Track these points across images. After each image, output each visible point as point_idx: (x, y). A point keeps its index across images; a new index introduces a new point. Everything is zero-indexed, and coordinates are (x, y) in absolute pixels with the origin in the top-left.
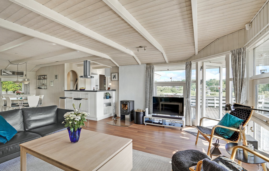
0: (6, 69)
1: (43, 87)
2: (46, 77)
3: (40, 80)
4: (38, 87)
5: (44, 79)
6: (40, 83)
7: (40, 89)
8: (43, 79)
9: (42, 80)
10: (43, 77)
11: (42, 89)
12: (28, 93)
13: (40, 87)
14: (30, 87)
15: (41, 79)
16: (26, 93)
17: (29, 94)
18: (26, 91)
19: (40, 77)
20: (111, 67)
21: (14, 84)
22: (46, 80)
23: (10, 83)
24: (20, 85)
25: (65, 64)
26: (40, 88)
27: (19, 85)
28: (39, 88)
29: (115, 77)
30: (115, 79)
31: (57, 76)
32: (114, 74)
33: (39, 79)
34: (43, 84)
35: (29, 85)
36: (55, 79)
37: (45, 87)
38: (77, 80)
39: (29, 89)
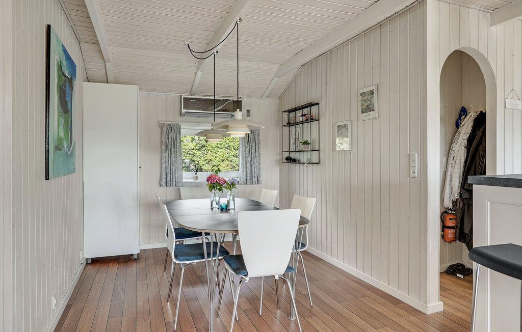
1: (303, 157)
2: (314, 109)
3: (293, 128)
4: (287, 155)
5: (307, 121)
6: (292, 141)
7: (294, 165)
8: (303, 123)
9: (299, 127)
10: (306, 111)
11: (300, 163)
12: (255, 180)
13: (293, 156)
14: (261, 156)
15: (296, 124)
16: (248, 179)
17: (258, 182)
18: (248, 172)
19: (292, 114)
22: (315, 124)
25: (431, 7)
26: (294, 161)
28: (290, 160)
31: (372, 93)
33: (289, 124)
34: (306, 143)
35: (259, 147)
36: (363, 112)
37: (314, 157)
38: (460, 116)
39: (259, 164)
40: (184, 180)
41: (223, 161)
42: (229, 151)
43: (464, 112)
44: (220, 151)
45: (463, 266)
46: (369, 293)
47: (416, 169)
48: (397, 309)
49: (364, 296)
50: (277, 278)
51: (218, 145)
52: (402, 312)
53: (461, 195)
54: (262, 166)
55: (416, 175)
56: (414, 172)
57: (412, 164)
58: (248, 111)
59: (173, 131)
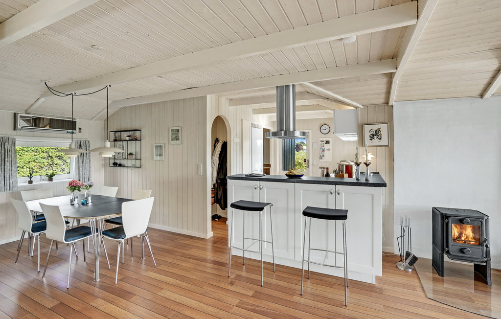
0: (29, 111)
1: (128, 163)
2: (138, 134)
3: (116, 142)
4: (114, 161)
7: (119, 168)
8: (128, 141)
9: (124, 144)
10: (130, 133)
11: (124, 166)
13: (118, 162)
15: (121, 141)
17: (89, 181)
19: (118, 134)
20: (360, 106)
21: (36, 152)
22: (137, 142)
23: (25, 149)
24: (51, 155)
25: (208, 97)
26: (120, 165)
27: (49, 155)
28: (115, 164)
29: (376, 134)
30: (376, 141)
31: (178, 130)
32: (375, 127)
34: (131, 154)
35: (89, 156)
36: (172, 140)
37: (138, 163)
38: (216, 142)
39: (90, 167)
40: (19, 185)
41: (29, 162)
42: (36, 154)
43: (217, 141)
44: (26, 153)
45: (217, 215)
46: (178, 237)
47: (201, 171)
48: (194, 240)
49: (176, 239)
50: (139, 236)
51: (24, 149)
52: (196, 241)
53: (217, 181)
54: (92, 170)
55: (201, 174)
56: (200, 173)
57: (199, 169)
58: (80, 129)
59: (7, 143)
